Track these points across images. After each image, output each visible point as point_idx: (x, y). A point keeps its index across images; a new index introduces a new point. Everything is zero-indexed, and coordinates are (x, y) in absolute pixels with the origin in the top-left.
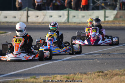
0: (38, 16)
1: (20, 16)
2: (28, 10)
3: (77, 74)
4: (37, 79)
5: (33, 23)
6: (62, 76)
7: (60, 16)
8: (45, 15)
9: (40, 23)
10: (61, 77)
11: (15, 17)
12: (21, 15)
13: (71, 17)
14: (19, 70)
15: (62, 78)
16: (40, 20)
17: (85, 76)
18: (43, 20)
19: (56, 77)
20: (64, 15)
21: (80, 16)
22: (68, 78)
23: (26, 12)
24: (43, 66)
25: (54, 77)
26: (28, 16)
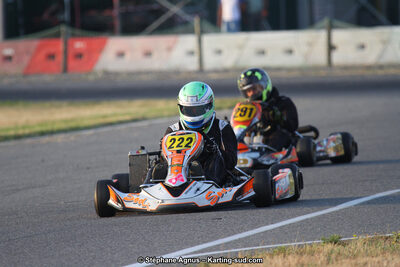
0: (363, 47)
1: (305, 49)
2: (330, 28)
4: (344, 244)
5: (346, 68)
8: (386, 42)
9: (369, 67)
11: (290, 52)
12: (309, 44)
16: (370, 57)
18: (380, 56)
23: (322, 35)
25: (398, 238)
26: (331, 48)
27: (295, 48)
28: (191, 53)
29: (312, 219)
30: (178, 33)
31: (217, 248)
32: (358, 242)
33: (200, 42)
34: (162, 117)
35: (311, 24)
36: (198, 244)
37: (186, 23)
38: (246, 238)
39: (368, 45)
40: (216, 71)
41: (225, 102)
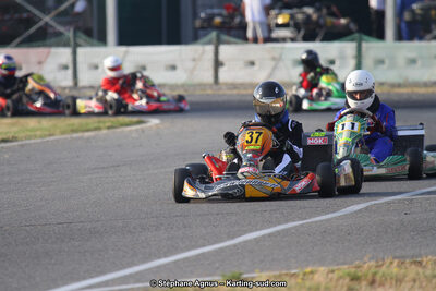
0: (252, 64)
1: (190, 65)
2: (218, 42)
3: (388, 262)
5: (234, 86)
6: (333, 272)
7: (332, 62)
8: (277, 60)
10: (330, 275)
11: (174, 68)
12: (194, 60)
14: (183, 251)
15: (335, 275)
17: (413, 271)
18: (271, 75)
19: (312, 272)
20: (343, 57)
21: (401, 61)
22: (355, 278)
23: (210, 49)
24: (270, 235)
25: (305, 274)
26: (218, 64)
27: (178, 65)
28: (66, 67)
29: (209, 252)
30: (51, 46)
33: (75, 53)
34: (35, 137)
35: (195, 38)
36: (84, 278)
37: (59, 34)
38: (137, 273)
39: (257, 63)
40: (92, 87)
41: (104, 122)
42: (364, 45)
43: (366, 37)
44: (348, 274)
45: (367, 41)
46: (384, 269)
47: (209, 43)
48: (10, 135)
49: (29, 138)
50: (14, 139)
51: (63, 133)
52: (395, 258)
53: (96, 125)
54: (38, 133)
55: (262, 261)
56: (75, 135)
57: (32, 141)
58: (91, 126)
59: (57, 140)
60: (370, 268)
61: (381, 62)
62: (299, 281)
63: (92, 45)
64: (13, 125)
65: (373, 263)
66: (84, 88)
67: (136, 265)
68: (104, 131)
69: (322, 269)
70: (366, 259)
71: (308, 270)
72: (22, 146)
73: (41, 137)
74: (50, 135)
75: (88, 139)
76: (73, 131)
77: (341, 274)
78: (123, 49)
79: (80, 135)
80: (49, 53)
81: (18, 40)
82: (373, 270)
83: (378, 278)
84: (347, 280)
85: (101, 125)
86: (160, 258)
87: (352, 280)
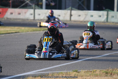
0: (80, 16)
1: (64, 15)
2: (71, 10)
3: (115, 69)
4: (78, 72)
5: (75, 21)
6: (101, 71)
7: (100, 16)
8: (86, 15)
9: (81, 22)
10: (100, 72)
12: (65, 14)
13: (110, 17)
14: (62, 64)
15: (102, 72)
16: (82, 19)
18: (84, 19)
19: (96, 71)
20: (103, 15)
22: (107, 73)
25: (94, 71)
26: (71, 15)
27: (61, 15)
28: (32, 14)
29: (69, 64)
31: (43, 71)
32: (82, 72)
33: (34, 11)
34: (24, 32)
35: (65, 8)
36: (37, 70)
37: (30, 6)
38: (51, 69)
39: (81, 15)
40: (38, 20)
41: (41, 29)
42: (109, 12)
43: (109, 10)
44: (105, 72)
45: (110, 11)
46: (114, 71)
47: (69, 10)
48: (17, 31)
49: (22, 32)
50: (18, 32)
51: (31, 31)
52: (117, 68)
53: (39, 30)
54: (25, 31)
55: (82, 67)
56: (34, 32)
57: (23, 33)
58: (38, 30)
59: (29, 33)
60: (110, 70)
61: (113, 17)
62: (92, 73)
63: (39, 9)
64: (18, 29)
65: (111, 69)
66: (36, 20)
67: (50, 67)
68: (42, 32)
69: (98, 70)
70: (110, 68)
71: (95, 70)
72: (21, 34)
73: (25, 32)
74: (28, 32)
75: (38, 33)
76: (34, 31)
77: (103, 71)
78: (47, 10)
79: (35, 32)
80: (28, 11)
81: (20, 7)
82: (111, 71)
83: (113, 73)
84: (105, 73)
85: (41, 30)
86: (56, 65)
87: (106, 73)
